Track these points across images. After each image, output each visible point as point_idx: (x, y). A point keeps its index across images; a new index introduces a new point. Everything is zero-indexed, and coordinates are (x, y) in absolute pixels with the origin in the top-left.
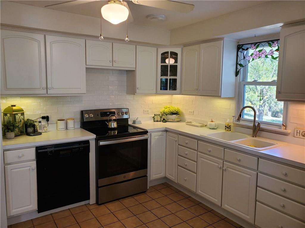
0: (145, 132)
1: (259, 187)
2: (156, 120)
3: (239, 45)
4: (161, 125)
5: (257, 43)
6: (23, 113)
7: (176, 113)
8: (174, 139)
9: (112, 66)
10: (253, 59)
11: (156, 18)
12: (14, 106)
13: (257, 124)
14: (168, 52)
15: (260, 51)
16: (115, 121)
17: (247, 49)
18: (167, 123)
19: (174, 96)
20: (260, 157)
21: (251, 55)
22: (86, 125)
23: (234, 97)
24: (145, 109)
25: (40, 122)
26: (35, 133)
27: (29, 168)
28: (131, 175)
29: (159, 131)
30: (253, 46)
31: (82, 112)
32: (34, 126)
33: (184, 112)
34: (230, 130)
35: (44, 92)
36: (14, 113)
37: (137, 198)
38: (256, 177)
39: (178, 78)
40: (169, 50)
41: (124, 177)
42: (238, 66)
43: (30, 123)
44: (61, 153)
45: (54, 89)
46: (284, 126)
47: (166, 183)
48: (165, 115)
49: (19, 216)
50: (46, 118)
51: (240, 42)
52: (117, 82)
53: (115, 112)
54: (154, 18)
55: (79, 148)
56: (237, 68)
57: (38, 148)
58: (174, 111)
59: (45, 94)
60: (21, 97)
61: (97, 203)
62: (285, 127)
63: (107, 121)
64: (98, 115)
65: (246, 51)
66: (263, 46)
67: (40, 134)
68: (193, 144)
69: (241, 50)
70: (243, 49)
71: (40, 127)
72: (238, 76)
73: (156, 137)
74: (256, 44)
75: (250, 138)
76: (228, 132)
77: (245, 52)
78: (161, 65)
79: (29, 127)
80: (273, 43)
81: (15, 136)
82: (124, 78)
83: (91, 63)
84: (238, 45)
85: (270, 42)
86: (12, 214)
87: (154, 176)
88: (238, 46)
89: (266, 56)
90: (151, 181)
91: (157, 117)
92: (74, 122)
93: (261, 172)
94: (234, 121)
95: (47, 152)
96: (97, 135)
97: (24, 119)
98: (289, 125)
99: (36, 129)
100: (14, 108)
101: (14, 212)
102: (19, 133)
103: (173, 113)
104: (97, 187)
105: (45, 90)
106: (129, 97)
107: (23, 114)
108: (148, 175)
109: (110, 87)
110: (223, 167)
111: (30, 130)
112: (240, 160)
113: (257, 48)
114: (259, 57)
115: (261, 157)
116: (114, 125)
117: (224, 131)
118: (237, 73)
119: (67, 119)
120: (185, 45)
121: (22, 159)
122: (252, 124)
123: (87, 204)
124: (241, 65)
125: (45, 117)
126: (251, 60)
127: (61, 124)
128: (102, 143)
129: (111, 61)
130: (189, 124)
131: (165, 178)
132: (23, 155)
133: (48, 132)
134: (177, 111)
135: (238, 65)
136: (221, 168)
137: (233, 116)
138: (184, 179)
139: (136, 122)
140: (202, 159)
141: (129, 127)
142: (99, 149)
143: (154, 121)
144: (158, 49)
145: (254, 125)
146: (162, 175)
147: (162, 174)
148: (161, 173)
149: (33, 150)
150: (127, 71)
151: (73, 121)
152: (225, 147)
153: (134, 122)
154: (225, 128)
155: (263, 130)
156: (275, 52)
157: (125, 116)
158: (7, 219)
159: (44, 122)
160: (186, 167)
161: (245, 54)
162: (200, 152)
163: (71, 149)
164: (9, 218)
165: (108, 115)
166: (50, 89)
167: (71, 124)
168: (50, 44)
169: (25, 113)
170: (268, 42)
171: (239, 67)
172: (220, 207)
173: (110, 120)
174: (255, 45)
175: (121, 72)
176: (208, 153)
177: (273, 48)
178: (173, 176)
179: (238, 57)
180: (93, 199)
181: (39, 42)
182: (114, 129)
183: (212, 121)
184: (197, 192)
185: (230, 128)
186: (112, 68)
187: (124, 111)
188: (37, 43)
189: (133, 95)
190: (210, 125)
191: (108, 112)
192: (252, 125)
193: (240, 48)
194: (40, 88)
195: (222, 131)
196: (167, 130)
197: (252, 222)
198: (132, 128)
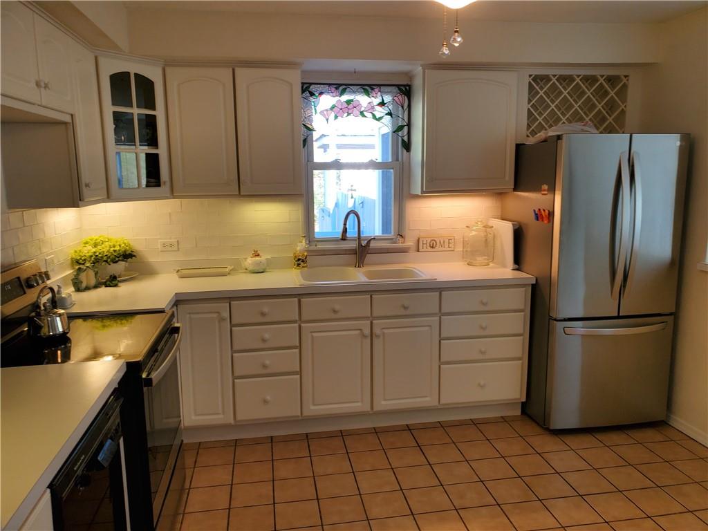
1: (445, 339)
2: (84, 284)
5: (340, 85)
7: (127, 256)
10: (336, 117)
14: (128, 73)
15: (349, 102)
17: (320, 94)
21: (331, 109)
30: (333, 89)
34: (307, 266)
38: (438, 324)
39: (162, 151)
46: (402, 237)
66: (354, 93)
69: (308, 94)
70: (312, 94)
78: (113, 112)
80: (373, 89)
85: (367, 88)
89: (362, 114)
91: (87, 276)
93: (448, 314)
98: (408, 233)
113: (342, 93)
114: (349, 114)
118: (303, 145)
124: (308, 127)
126: (331, 118)
135: (302, 126)
137: (303, 237)
140: (315, 334)
143: (77, 291)
144: (99, 59)
145: (360, 245)
156: (378, 108)
170: (362, 86)
171: (304, 131)
174: (337, 88)
177: (372, 98)
184: (304, 415)
185: (307, 261)
193: (304, 89)
196: (178, 301)
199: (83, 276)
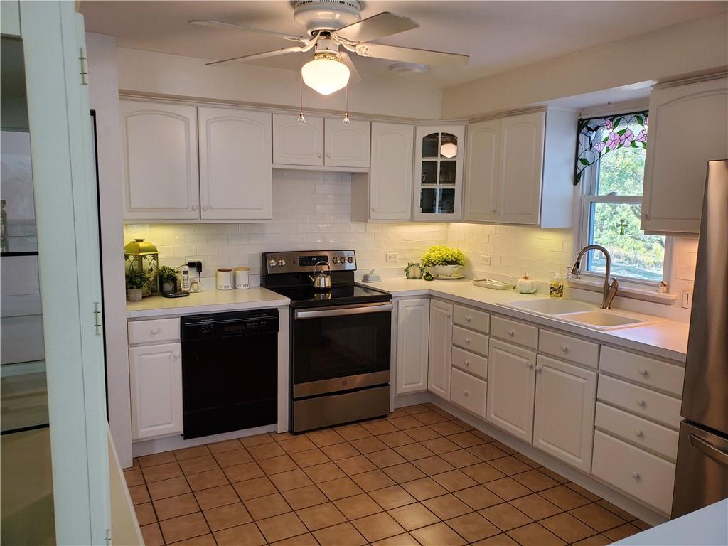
0: (387, 297)
1: (601, 401)
2: (411, 275)
3: (581, 120)
4: (423, 285)
5: (615, 116)
6: (157, 254)
7: (455, 262)
8: (445, 312)
9: (322, 164)
10: (608, 150)
11: (408, 70)
12: (141, 241)
13: (611, 283)
14: (438, 134)
15: (621, 133)
16: (328, 275)
17: (597, 128)
18: (435, 282)
19: (453, 225)
20: (602, 342)
21: (605, 142)
22: (271, 281)
23: (570, 226)
24: (390, 252)
25: (185, 273)
26: (177, 292)
27: (168, 354)
28: (358, 380)
29: (417, 296)
30: (608, 121)
31: (265, 257)
32: (174, 280)
33: (471, 259)
34: (561, 296)
35: (195, 214)
36: (141, 254)
37: (367, 425)
38: (595, 381)
39: (457, 187)
40: (440, 130)
41: (344, 383)
42: (580, 163)
43: (168, 275)
44: (226, 331)
45: (214, 209)
46: (665, 285)
47: (429, 403)
48: (431, 265)
49: (150, 442)
50: (197, 266)
51: (583, 113)
52: (332, 196)
53: (327, 257)
54: (404, 70)
55: (259, 321)
56: (576, 167)
57: (184, 319)
58: (450, 256)
59: (197, 219)
60: (151, 225)
61: (292, 431)
62: (665, 288)
63: (311, 273)
64: (294, 263)
65: (595, 132)
66: (628, 122)
67: (187, 294)
68: (482, 321)
69: (585, 129)
70: (589, 129)
71: (186, 282)
72: (580, 183)
73: (408, 308)
74: (615, 119)
75: (598, 311)
76: (555, 298)
77: (593, 135)
78: (423, 162)
79: (166, 282)
80: (647, 116)
81: (143, 297)
82: (347, 188)
83: (283, 160)
84: (579, 121)
85: (641, 115)
86: (141, 436)
87: (404, 387)
88: (579, 123)
89: (633, 144)
90: (399, 397)
91: (414, 270)
92: (249, 275)
93: (605, 373)
94: (570, 277)
95: (199, 327)
96: (292, 299)
97: (157, 267)
98: (674, 284)
99: (178, 285)
100: (141, 245)
101: (145, 432)
102: (149, 292)
103: (447, 262)
104: (292, 399)
105: (198, 212)
106: (356, 227)
107: (155, 257)
108: (392, 383)
109: (318, 207)
110: (536, 365)
111: (168, 287)
112: (566, 350)
113: (615, 125)
114: (620, 146)
115: (605, 343)
116: (325, 282)
117: (549, 297)
118: (576, 179)
119: (236, 269)
120: (474, 120)
121: (157, 338)
122: (602, 282)
123: (272, 433)
124: (584, 161)
125: (194, 263)
126: (604, 151)
127: (225, 278)
128: (301, 314)
129: (321, 156)
130: (481, 283)
131: (428, 392)
132: (159, 331)
133: (200, 291)
134: (456, 256)
135: (579, 161)
136: (532, 366)
137: (567, 267)
138: (464, 393)
139: (370, 279)
140: (498, 351)
141: (355, 288)
142: (296, 325)
143: (408, 278)
144: (418, 128)
145: (607, 284)
146: (421, 386)
147: (421, 384)
148: (419, 382)
149: (176, 323)
150: (352, 174)
151: (247, 272)
152: (542, 325)
153: (366, 278)
154: (549, 290)
155: (625, 295)
157: (349, 267)
158: (133, 444)
159: (192, 274)
160: (468, 369)
161: (592, 139)
162: (494, 337)
163: (245, 323)
164: (137, 443)
165: (314, 263)
166: (207, 209)
167: (243, 278)
168: (207, 123)
169: (159, 255)
170: (636, 114)
171: (580, 165)
172: (529, 446)
173: (318, 273)
174: (611, 120)
175: (341, 176)
176: (509, 338)
177: (645, 126)
178: (441, 389)
179: (580, 145)
180: (282, 423)
181: (187, 121)
182: (326, 290)
183: (526, 278)
184: (487, 419)
185: (561, 291)
186: (323, 168)
187: (346, 254)
188: (183, 122)
189: (363, 224)
190: (522, 285)
191: (314, 257)
192: (601, 284)
193: (583, 125)
194: (188, 209)
195: (545, 296)
196: (431, 295)
197: (587, 470)
198: (362, 289)
199: (411, 269)
